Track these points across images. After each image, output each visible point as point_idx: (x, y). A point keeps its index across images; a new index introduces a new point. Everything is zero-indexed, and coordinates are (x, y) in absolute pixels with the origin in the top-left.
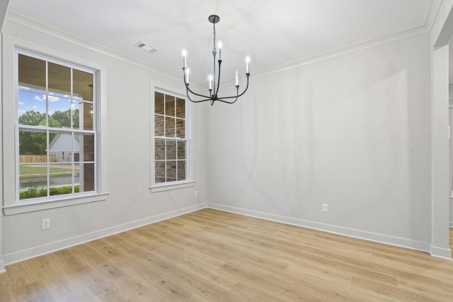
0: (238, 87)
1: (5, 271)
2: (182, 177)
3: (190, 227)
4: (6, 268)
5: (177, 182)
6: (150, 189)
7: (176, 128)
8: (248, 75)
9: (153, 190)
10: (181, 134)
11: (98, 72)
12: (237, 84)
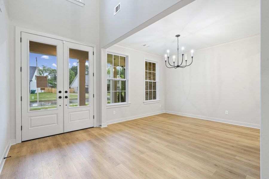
0: (186, 61)
1: (107, 126)
2: (155, 98)
3: (161, 119)
4: (107, 125)
5: (153, 100)
6: (144, 102)
7: (148, 76)
8: (192, 57)
9: (145, 103)
10: (154, 79)
11: (127, 56)
12: (186, 60)
